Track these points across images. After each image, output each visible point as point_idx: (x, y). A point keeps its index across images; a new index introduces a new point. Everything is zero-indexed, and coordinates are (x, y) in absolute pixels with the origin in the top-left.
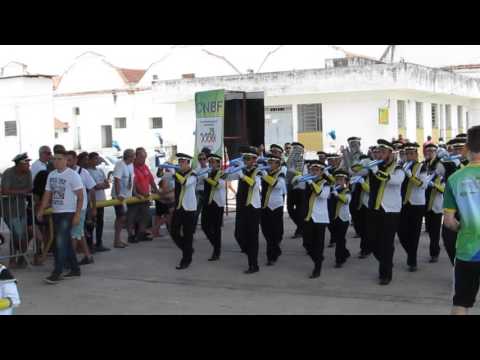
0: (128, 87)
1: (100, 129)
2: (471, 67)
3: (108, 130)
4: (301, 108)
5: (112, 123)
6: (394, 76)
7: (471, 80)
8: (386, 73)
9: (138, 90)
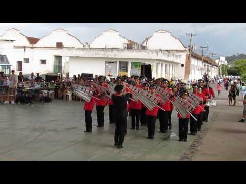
0: (31, 46)
1: (16, 62)
2: (177, 51)
3: (20, 63)
4: (120, 63)
5: (22, 61)
6: (157, 55)
7: (178, 56)
8: (154, 53)
9: (36, 47)
